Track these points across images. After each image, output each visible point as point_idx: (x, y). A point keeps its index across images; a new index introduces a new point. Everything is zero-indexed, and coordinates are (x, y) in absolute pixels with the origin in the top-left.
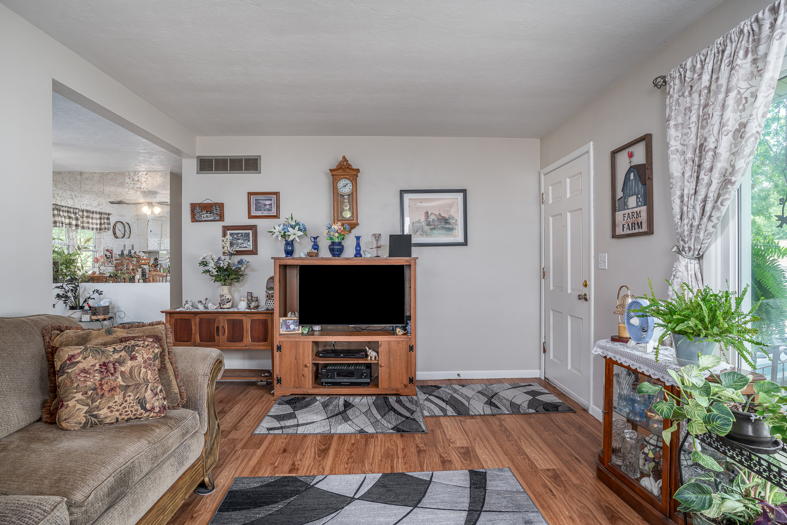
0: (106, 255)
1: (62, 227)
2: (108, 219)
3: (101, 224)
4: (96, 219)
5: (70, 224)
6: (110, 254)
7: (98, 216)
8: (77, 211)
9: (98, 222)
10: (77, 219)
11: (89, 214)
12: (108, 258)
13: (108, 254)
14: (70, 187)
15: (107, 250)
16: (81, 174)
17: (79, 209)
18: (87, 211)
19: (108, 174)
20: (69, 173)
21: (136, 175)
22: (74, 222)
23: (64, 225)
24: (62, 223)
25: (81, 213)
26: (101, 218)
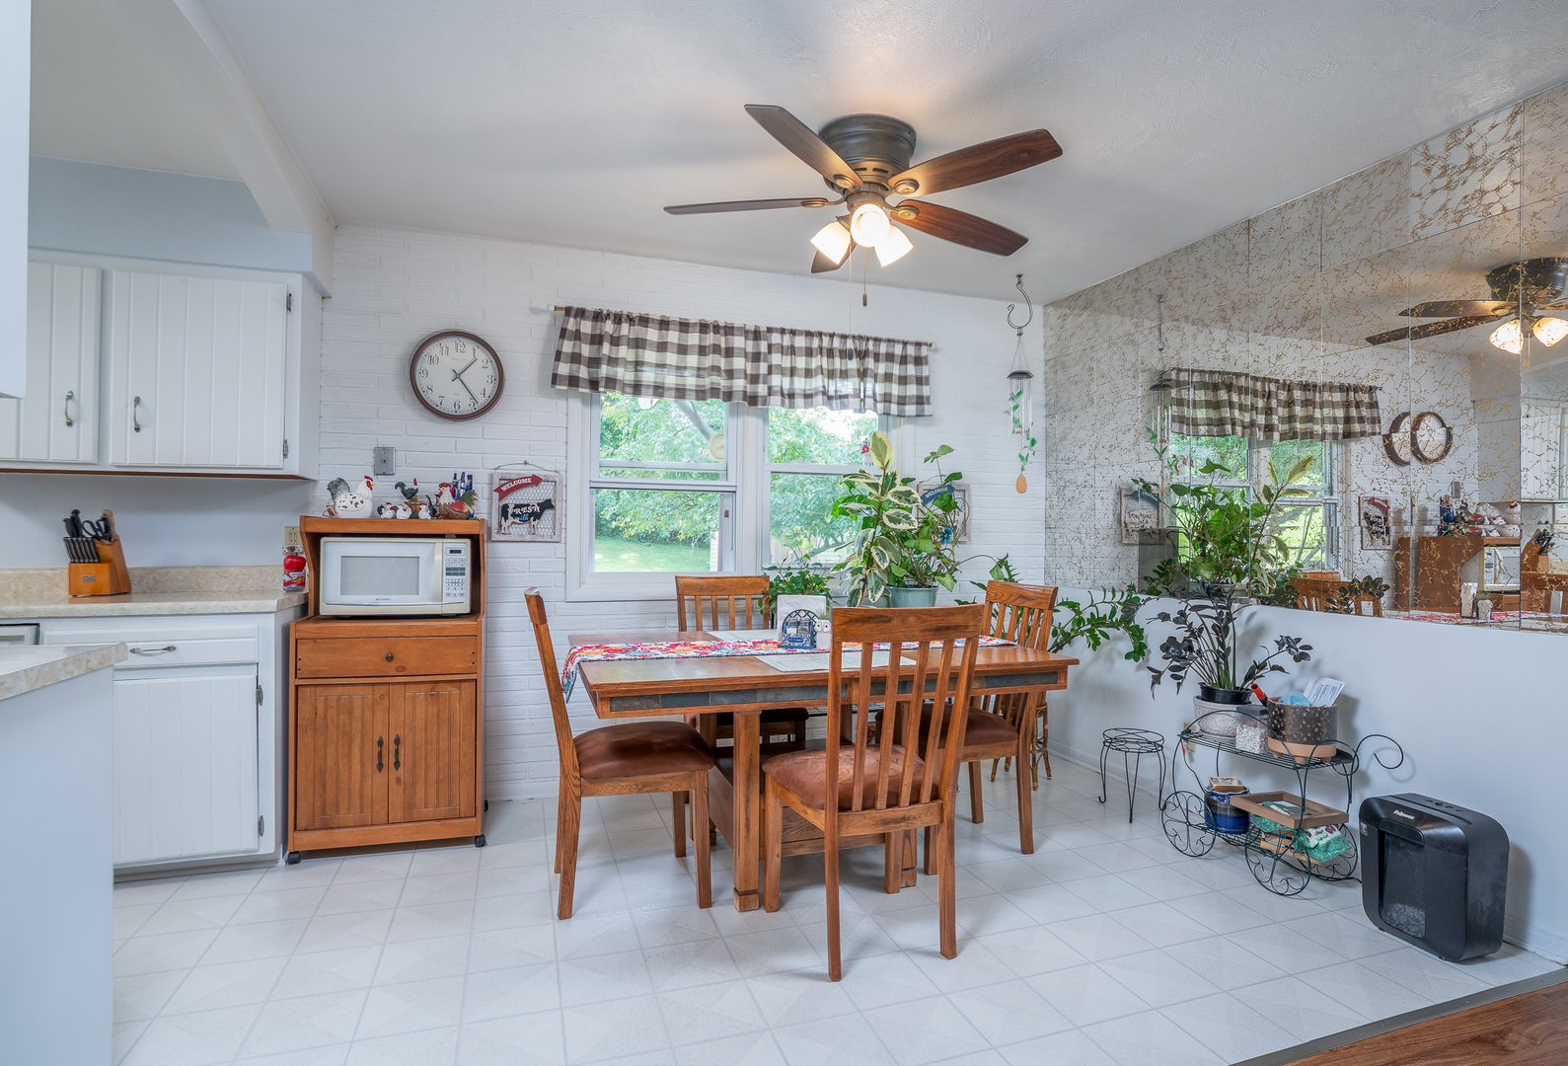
0: (1367, 516)
1: (1233, 433)
2: (1374, 405)
3: (1348, 420)
4: (1333, 405)
5: (1253, 424)
6: (1378, 512)
7: (1337, 397)
8: (1273, 387)
9: (1340, 413)
10: (1268, 411)
11: (1310, 395)
12: (1372, 523)
13: (1375, 512)
14: (1219, 282)
15: (1372, 501)
16: (1249, 225)
17: (1277, 381)
18: (1305, 387)
19: (1336, 190)
20: (1215, 237)
21: (1458, 142)
22: (1261, 419)
23: (1239, 429)
24: (1234, 424)
25: (1283, 395)
26: (1347, 405)
